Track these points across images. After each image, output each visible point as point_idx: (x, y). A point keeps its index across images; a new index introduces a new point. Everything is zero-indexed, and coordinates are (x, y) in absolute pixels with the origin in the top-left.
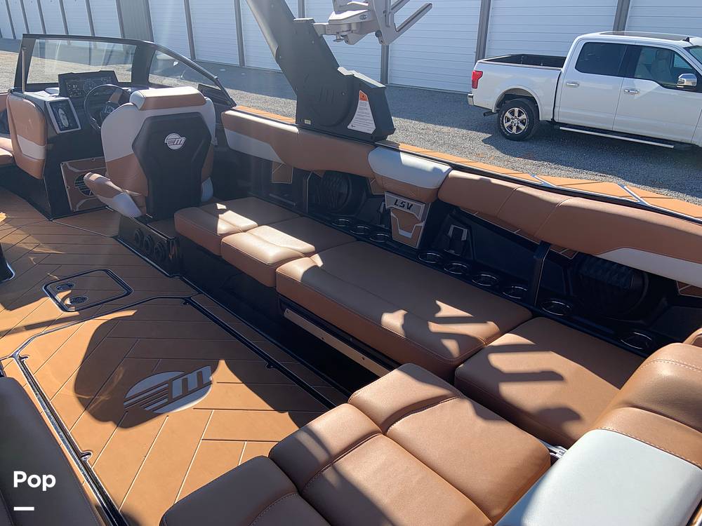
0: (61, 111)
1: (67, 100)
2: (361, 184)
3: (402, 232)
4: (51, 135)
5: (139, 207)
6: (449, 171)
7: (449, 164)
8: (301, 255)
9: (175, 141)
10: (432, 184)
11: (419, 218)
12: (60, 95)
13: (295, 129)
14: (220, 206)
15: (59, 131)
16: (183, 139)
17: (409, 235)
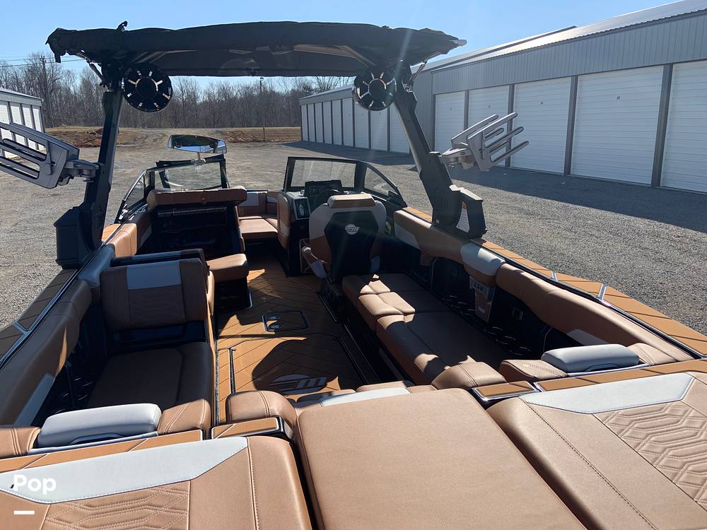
0: (301, 206)
1: (306, 199)
2: (460, 268)
3: (480, 309)
4: (293, 220)
5: (327, 272)
6: (503, 263)
7: (505, 259)
8: (400, 312)
9: (352, 229)
10: (489, 272)
11: (486, 297)
12: (304, 196)
13: (429, 225)
14: (375, 276)
15: (297, 219)
16: (358, 228)
17: (483, 311)
